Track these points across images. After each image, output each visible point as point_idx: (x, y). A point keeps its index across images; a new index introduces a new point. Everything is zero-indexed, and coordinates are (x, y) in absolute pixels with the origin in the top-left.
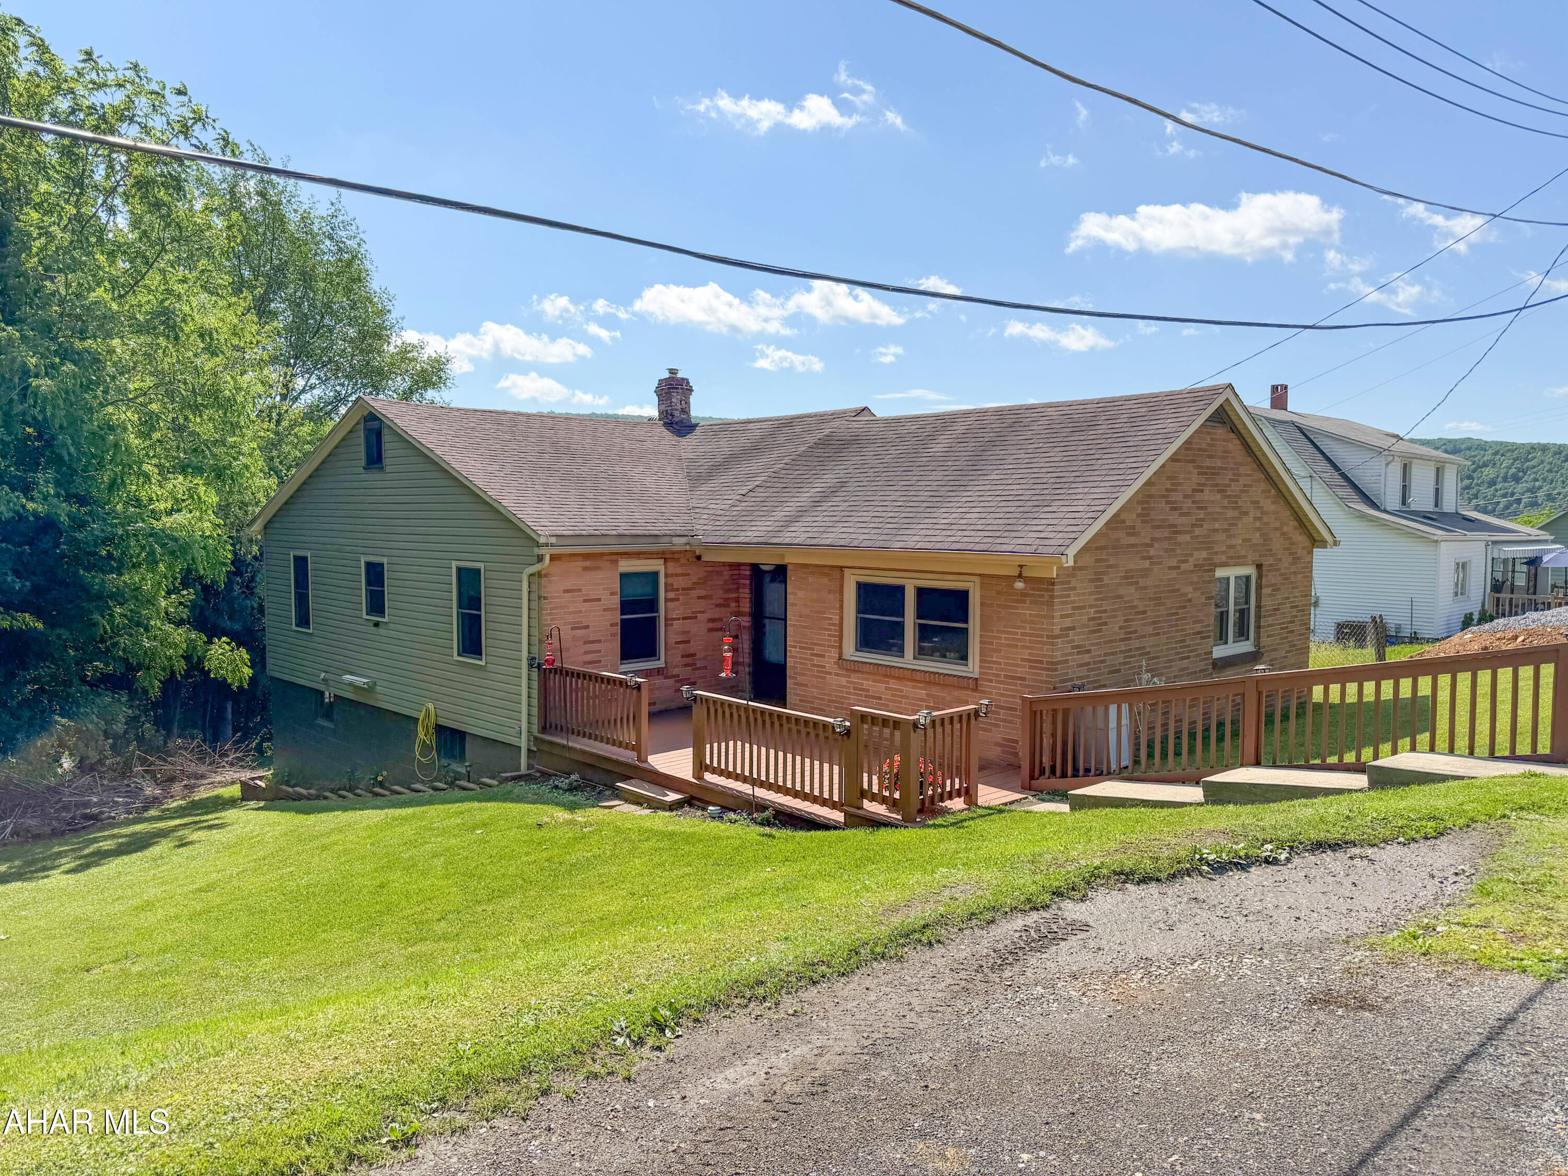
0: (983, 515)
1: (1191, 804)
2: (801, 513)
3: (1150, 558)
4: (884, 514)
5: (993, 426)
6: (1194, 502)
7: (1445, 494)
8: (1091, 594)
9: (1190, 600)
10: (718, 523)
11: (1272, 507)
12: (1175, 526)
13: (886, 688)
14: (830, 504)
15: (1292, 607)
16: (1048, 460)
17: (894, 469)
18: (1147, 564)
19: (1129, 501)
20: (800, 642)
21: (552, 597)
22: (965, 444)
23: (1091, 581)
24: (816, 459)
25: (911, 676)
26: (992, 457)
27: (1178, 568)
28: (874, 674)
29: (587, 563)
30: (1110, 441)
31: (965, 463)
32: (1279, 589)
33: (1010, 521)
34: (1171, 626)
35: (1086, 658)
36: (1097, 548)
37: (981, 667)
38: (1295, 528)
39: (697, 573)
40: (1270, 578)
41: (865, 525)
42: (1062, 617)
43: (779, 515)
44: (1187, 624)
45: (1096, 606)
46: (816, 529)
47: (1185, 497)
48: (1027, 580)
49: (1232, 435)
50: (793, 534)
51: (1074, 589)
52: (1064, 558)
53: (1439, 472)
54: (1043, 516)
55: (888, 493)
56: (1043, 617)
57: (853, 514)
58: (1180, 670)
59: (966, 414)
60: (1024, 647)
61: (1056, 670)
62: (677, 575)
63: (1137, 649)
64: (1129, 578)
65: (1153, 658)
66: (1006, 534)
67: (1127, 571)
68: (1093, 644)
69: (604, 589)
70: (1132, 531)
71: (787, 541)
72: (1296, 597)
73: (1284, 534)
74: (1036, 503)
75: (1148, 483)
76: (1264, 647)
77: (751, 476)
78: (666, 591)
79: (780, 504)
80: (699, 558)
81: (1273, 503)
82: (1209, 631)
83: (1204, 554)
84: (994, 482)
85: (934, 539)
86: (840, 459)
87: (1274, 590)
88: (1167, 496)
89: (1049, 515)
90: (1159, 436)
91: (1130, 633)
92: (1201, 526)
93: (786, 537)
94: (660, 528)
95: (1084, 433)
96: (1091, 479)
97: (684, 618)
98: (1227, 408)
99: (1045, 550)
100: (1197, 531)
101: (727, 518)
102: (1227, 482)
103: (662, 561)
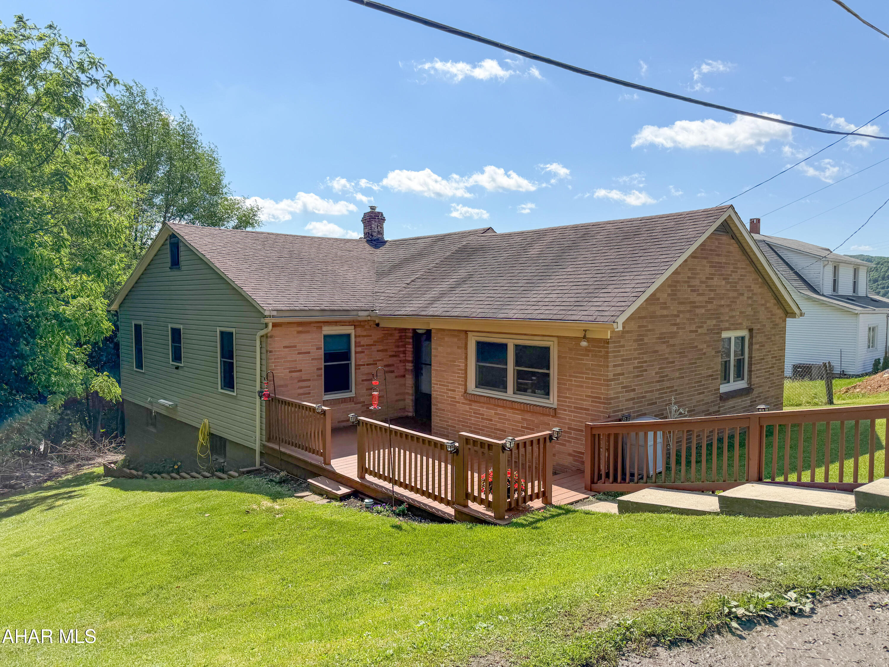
0: (560, 295)
1: (710, 513)
2: (443, 295)
3: (675, 324)
4: (494, 295)
5: (571, 237)
6: (707, 286)
7: (859, 285)
8: (635, 350)
9: (705, 354)
10: (389, 302)
11: (759, 290)
12: (694, 302)
13: (495, 414)
14: (461, 289)
15: (772, 358)
16: (606, 258)
17: (504, 266)
18: (675, 329)
19: (662, 285)
20: (440, 381)
21: (275, 351)
22: (551, 249)
23: (635, 341)
24: (455, 260)
25: (511, 405)
26: (568, 257)
27: (697, 331)
28: (488, 404)
29: (300, 329)
30: (649, 244)
31: (551, 261)
32: (763, 346)
33: (578, 299)
34: (692, 372)
35: (632, 395)
36: (640, 318)
37: (558, 401)
38: (775, 305)
39: (377, 335)
40: (759, 338)
41: (481, 303)
42: (615, 366)
43: (428, 296)
44: (702, 370)
45: (639, 358)
46: (450, 306)
47: (702, 282)
48: (588, 340)
49: (733, 241)
50: (435, 309)
51: (623, 346)
52: (615, 325)
53: (856, 271)
54: (601, 295)
55: (498, 281)
56: (600, 366)
57: (474, 295)
58: (697, 402)
59: (553, 230)
60: (587, 387)
61: (610, 403)
62: (363, 336)
63: (668, 388)
64: (662, 339)
65: (679, 394)
66: (575, 308)
67: (662, 334)
68: (637, 385)
69: (312, 346)
70: (664, 306)
71: (431, 313)
72: (775, 351)
73: (767, 308)
74: (597, 287)
75: (676, 273)
76: (754, 384)
77: (413, 272)
78: (356, 347)
79: (430, 289)
80: (378, 325)
81: (760, 287)
82: (717, 374)
83: (714, 322)
84: (569, 273)
85: (526, 312)
86: (471, 260)
87: (760, 346)
88: (688, 282)
89: (606, 295)
90: (682, 241)
91: (663, 377)
92: (712, 303)
93: (431, 311)
94: (352, 305)
95: (631, 240)
96: (635, 269)
97: (367, 365)
98: (729, 222)
99: (602, 319)
100: (709, 306)
101: (396, 299)
102: (729, 273)
103: (353, 327)
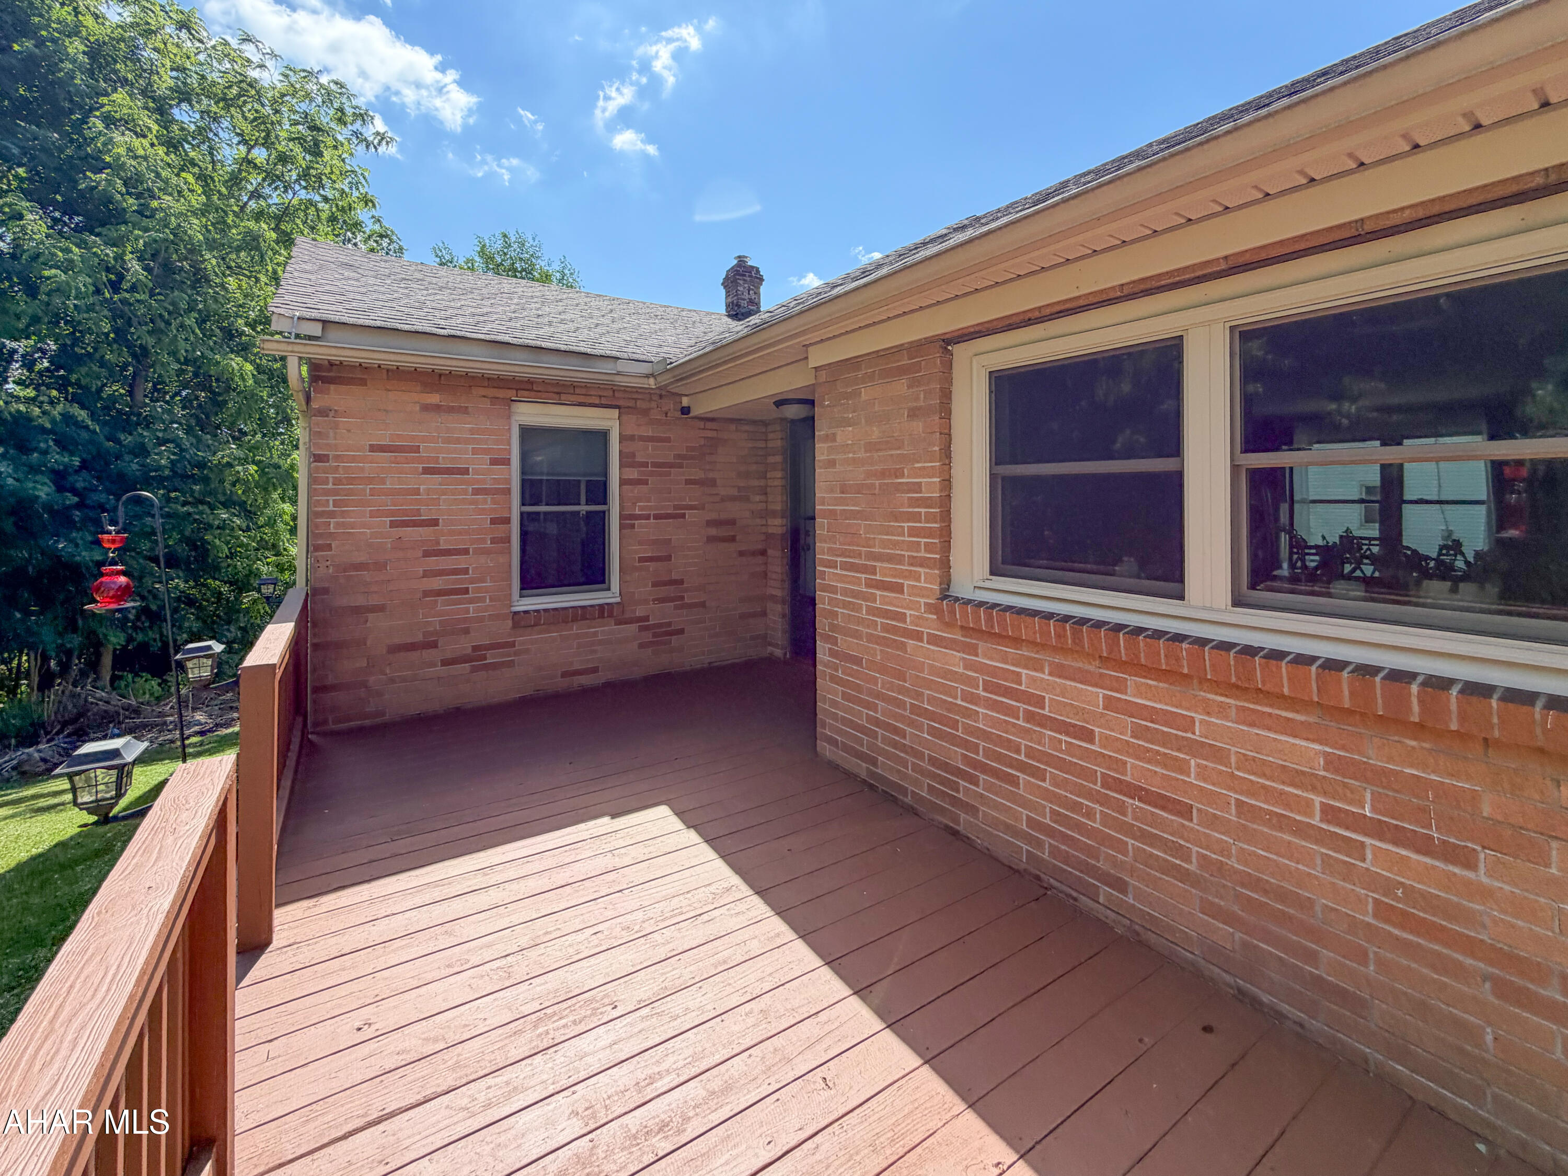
13: (1116, 705)
20: (848, 552)
21: (338, 458)
39: (684, 438)
62: (642, 438)
69: (475, 451)
78: (623, 467)
80: (687, 410)
103: (616, 412)
